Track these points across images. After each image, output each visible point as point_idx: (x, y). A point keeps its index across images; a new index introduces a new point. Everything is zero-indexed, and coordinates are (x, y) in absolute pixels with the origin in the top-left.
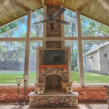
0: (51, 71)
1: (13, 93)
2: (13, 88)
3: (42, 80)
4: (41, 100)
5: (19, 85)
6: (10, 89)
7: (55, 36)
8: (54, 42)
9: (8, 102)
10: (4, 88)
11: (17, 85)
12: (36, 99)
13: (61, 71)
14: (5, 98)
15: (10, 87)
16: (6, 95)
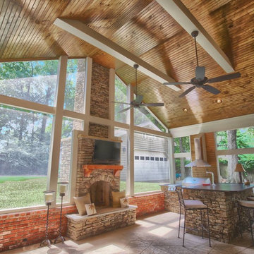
0: (99, 174)
1: (27, 225)
2: (28, 214)
3: (85, 191)
4: (94, 225)
5: (49, 204)
6: (20, 218)
7: (100, 117)
8: (100, 126)
9: (14, 248)
10: (5, 217)
11: (45, 205)
12: (86, 225)
13: (111, 175)
14: (8, 240)
15: (20, 213)
16: (9, 232)
